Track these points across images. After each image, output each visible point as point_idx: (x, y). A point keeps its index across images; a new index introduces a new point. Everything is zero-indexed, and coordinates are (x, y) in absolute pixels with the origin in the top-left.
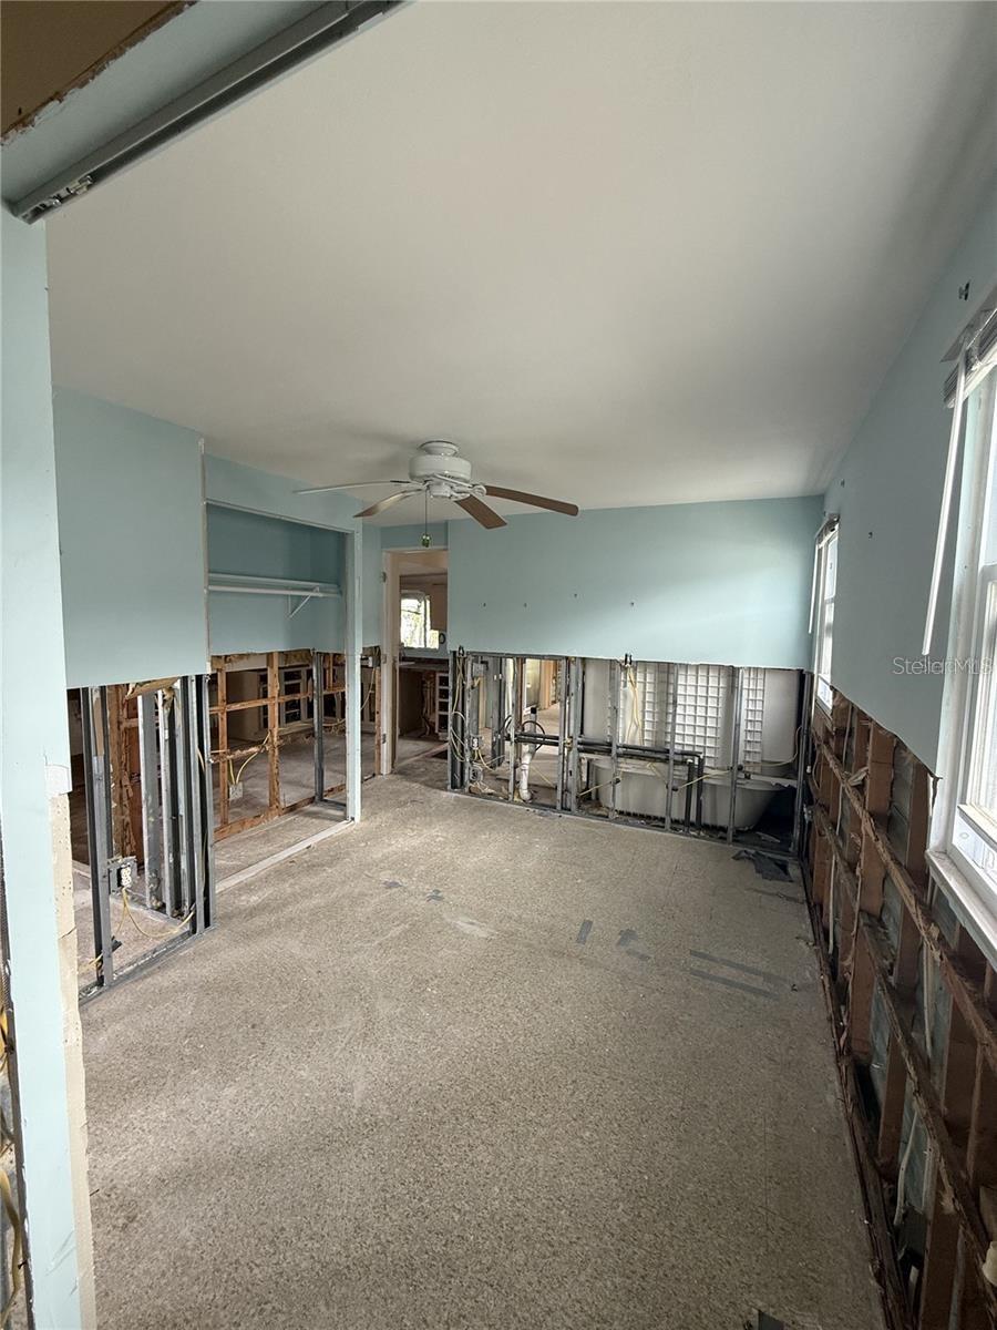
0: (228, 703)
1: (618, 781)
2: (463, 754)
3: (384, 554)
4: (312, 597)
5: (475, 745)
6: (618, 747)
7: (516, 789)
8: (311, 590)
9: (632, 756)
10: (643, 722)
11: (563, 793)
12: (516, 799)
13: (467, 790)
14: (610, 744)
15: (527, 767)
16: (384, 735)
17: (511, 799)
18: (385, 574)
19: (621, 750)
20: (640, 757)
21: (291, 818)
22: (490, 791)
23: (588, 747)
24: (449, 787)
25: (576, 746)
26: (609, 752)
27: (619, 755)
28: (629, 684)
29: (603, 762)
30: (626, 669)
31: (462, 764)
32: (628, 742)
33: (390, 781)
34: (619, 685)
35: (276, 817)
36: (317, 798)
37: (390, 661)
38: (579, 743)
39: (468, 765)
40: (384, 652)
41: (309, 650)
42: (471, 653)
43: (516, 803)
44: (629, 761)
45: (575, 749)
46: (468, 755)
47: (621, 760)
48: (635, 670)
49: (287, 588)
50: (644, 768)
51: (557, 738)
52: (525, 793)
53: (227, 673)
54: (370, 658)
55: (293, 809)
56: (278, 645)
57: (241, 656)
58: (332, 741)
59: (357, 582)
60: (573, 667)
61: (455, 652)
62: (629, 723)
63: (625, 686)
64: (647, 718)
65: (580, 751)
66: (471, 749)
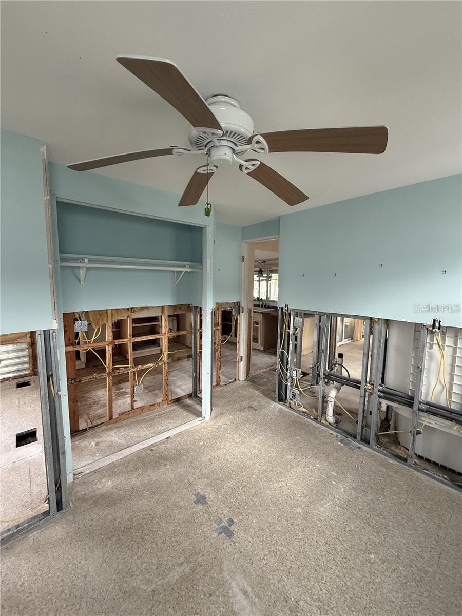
0: (133, 337)
1: (419, 433)
2: (287, 380)
3: (243, 244)
4: (186, 271)
5: (294, 375)
6: (420, 403)
7: (324, 413)
8: (184, 267)
9: (434, 414)
10: (451, 385)
11: (362, 427)
12: (323, 421)
13: (288, 405)
14: (412, 398)
15: (333, 400)
16: (242, 357)
17: (319, 420)
18: (243, 257)
19: (423, 407)
20: (446, 418)
21: (174, 407)
22: (304, 410)
23: (388, 395)
24: (277, 399)
25: (376, 394)
26: (411, 405)
27: (420, 410)
28: (436, 347)
29: (403, 411)
30: (434, 333)
31: (287, 385)
32: (431, 399)
33: (243, 387)
34: (424, 347)
35: (166, 406)
36: (193, 395)
37: (246, 310)
38: (379, 391)
39: (289, 387)
40: (242, 306)
41: (189, 304)
42: (294, 310)
43: (322, 424)
44: (432, 417)
45: (375, 396)
46: (289, 380)
47: (421, 414)
48: (444, 334)
49: (173, 266)
50: (450, 428)
51: (359, 383)
52: (330, 418)
53: (133, 319)
54: (233, 309)
55: (178, 401)
56: (168, 302)
57: (142, 309)
58: (226, 350)
59: (208, 260)
60: (376, 327)
61: (282, 309)
62: (433, 383)
63: (431, 347)
64: (455, 382)
65: (380, 397)
66: (291, 377)
